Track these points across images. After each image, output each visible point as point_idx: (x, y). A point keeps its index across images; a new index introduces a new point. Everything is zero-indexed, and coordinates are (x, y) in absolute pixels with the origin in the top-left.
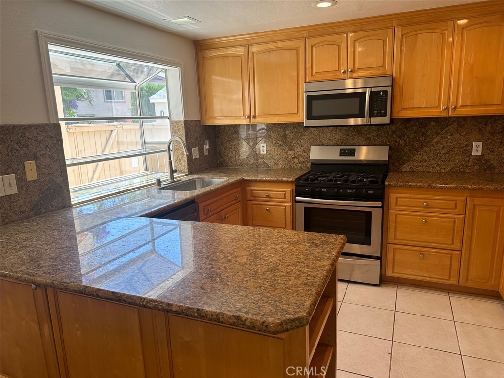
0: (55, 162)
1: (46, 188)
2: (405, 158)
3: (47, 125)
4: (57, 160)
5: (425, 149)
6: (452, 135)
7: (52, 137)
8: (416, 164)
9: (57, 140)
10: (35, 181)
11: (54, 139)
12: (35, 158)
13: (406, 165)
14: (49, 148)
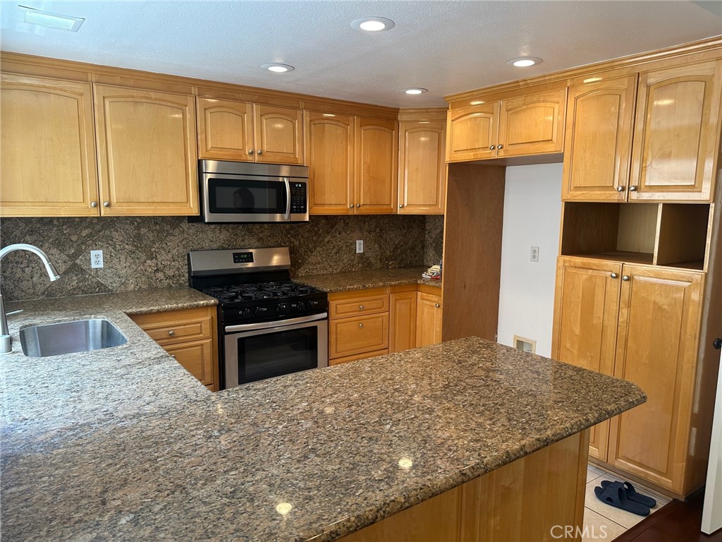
2: (300, 261)
5: (318, 249)
6: (340, 234)
8: (311, 267)
13: (302, 268)
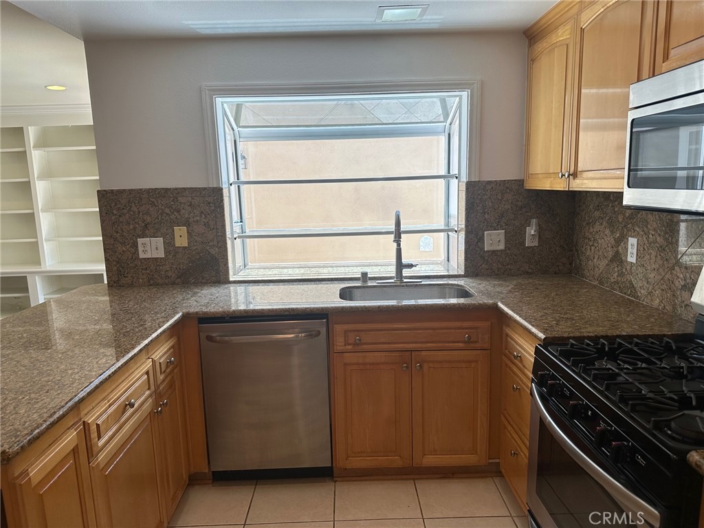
0: (211, 230)
1: (198, 257)
3: (205, 189)
4: (214, 229)
7: (209, 203)
9: (215, 207)
10: (185, 248)
11: (211, 205)
12: (187, 224)
14: (205, 215)
